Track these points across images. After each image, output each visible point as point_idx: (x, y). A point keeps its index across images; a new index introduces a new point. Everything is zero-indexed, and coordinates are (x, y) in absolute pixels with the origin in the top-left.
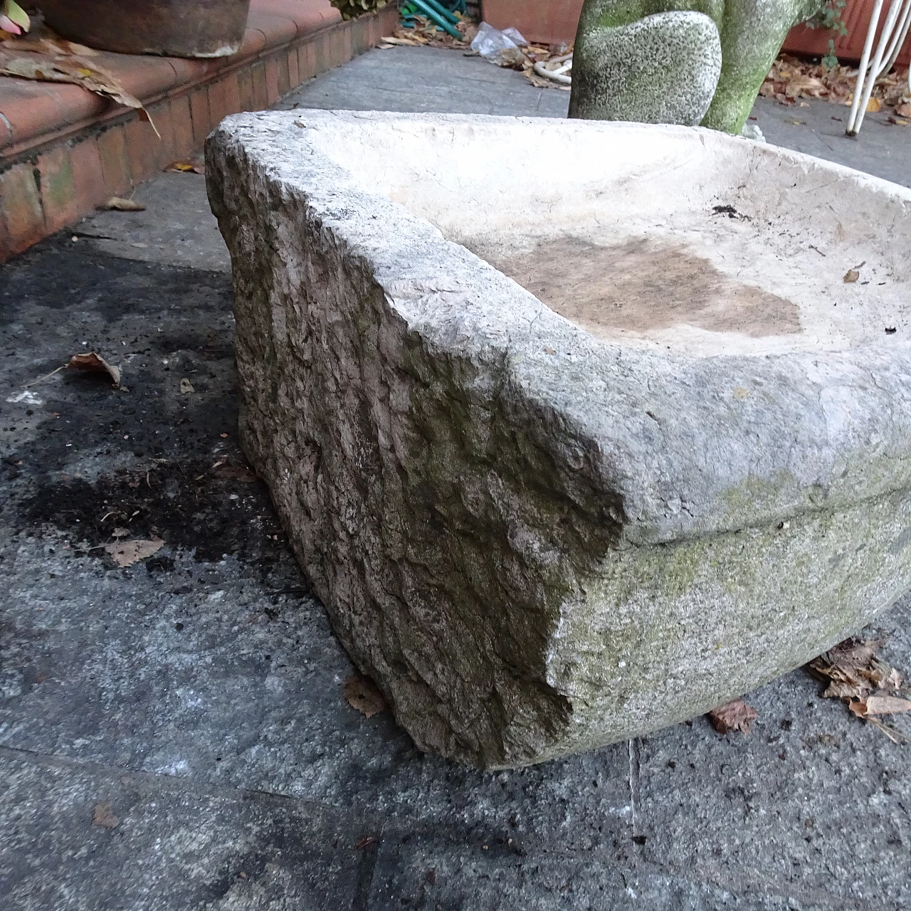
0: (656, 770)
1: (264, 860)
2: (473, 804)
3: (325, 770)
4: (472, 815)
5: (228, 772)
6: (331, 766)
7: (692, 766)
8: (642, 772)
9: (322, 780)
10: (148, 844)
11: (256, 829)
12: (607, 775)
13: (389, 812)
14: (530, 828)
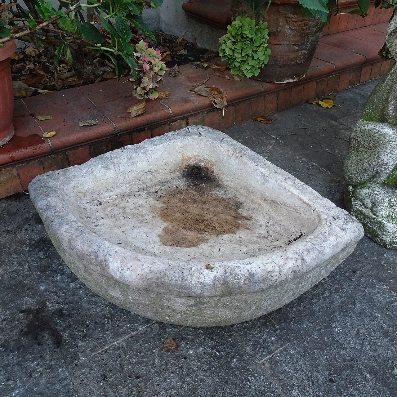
0: (99, 358)
1: (32, 313)
2: (65, 333)
3: (57, 307)
4: (62, 334)
5: (47, 295)
6: (58, 307)
7: (106, 364)
8: (96, 356)
9: (54, 308)
10: (25, 297)
11: (37, 307)
12: (91, 350)
13: (55, 322)
14: (66, 345)
